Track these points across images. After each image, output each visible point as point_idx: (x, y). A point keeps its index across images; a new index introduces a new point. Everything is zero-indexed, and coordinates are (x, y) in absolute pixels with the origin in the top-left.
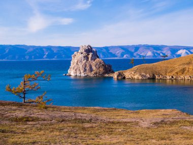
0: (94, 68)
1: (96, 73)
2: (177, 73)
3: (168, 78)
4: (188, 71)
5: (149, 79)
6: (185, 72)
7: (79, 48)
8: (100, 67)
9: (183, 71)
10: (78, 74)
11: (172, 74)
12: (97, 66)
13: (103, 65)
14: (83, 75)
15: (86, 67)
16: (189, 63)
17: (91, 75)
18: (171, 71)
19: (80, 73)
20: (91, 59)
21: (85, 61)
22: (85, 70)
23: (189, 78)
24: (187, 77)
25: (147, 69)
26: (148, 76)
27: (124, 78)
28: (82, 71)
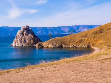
0: (27, 41)
1: (28, 44)
2: (77, 43)
3: (71, 46)
4: (84, 41)
5: (58, 47)
6: (82, 42)
7: (20, 28)
8: (31, 40)
9: (81, 41)
10: (17, 45)
11: (73, 44)
12: (29, 39)
13: (33, 39)
14: (20, 45)
15: (22, 40)
16: (85, 36)
17: (25, 45)
18: (73, 42)
19: (18, 44)
20: (25, 35)
21: (22, 36)
22: (21, 42)
23: (84, 46)
24: (83, 46)
25: (58, 40)
26: (58, 45)
27: (43, 47)
28: (19, 43)
